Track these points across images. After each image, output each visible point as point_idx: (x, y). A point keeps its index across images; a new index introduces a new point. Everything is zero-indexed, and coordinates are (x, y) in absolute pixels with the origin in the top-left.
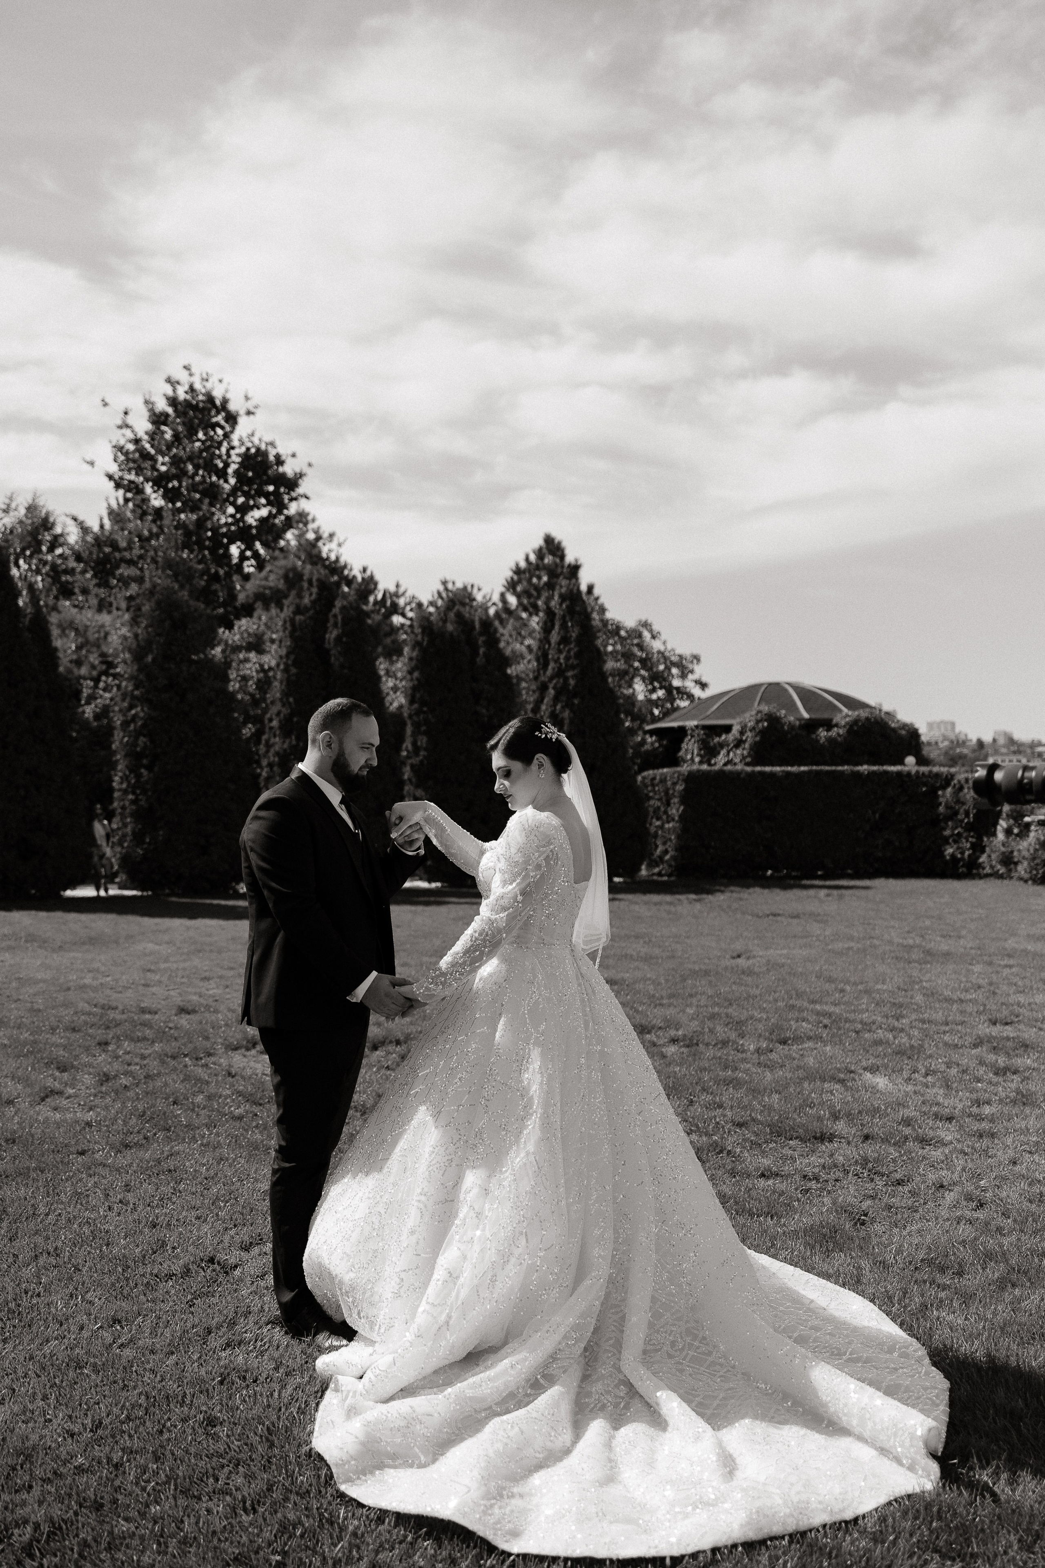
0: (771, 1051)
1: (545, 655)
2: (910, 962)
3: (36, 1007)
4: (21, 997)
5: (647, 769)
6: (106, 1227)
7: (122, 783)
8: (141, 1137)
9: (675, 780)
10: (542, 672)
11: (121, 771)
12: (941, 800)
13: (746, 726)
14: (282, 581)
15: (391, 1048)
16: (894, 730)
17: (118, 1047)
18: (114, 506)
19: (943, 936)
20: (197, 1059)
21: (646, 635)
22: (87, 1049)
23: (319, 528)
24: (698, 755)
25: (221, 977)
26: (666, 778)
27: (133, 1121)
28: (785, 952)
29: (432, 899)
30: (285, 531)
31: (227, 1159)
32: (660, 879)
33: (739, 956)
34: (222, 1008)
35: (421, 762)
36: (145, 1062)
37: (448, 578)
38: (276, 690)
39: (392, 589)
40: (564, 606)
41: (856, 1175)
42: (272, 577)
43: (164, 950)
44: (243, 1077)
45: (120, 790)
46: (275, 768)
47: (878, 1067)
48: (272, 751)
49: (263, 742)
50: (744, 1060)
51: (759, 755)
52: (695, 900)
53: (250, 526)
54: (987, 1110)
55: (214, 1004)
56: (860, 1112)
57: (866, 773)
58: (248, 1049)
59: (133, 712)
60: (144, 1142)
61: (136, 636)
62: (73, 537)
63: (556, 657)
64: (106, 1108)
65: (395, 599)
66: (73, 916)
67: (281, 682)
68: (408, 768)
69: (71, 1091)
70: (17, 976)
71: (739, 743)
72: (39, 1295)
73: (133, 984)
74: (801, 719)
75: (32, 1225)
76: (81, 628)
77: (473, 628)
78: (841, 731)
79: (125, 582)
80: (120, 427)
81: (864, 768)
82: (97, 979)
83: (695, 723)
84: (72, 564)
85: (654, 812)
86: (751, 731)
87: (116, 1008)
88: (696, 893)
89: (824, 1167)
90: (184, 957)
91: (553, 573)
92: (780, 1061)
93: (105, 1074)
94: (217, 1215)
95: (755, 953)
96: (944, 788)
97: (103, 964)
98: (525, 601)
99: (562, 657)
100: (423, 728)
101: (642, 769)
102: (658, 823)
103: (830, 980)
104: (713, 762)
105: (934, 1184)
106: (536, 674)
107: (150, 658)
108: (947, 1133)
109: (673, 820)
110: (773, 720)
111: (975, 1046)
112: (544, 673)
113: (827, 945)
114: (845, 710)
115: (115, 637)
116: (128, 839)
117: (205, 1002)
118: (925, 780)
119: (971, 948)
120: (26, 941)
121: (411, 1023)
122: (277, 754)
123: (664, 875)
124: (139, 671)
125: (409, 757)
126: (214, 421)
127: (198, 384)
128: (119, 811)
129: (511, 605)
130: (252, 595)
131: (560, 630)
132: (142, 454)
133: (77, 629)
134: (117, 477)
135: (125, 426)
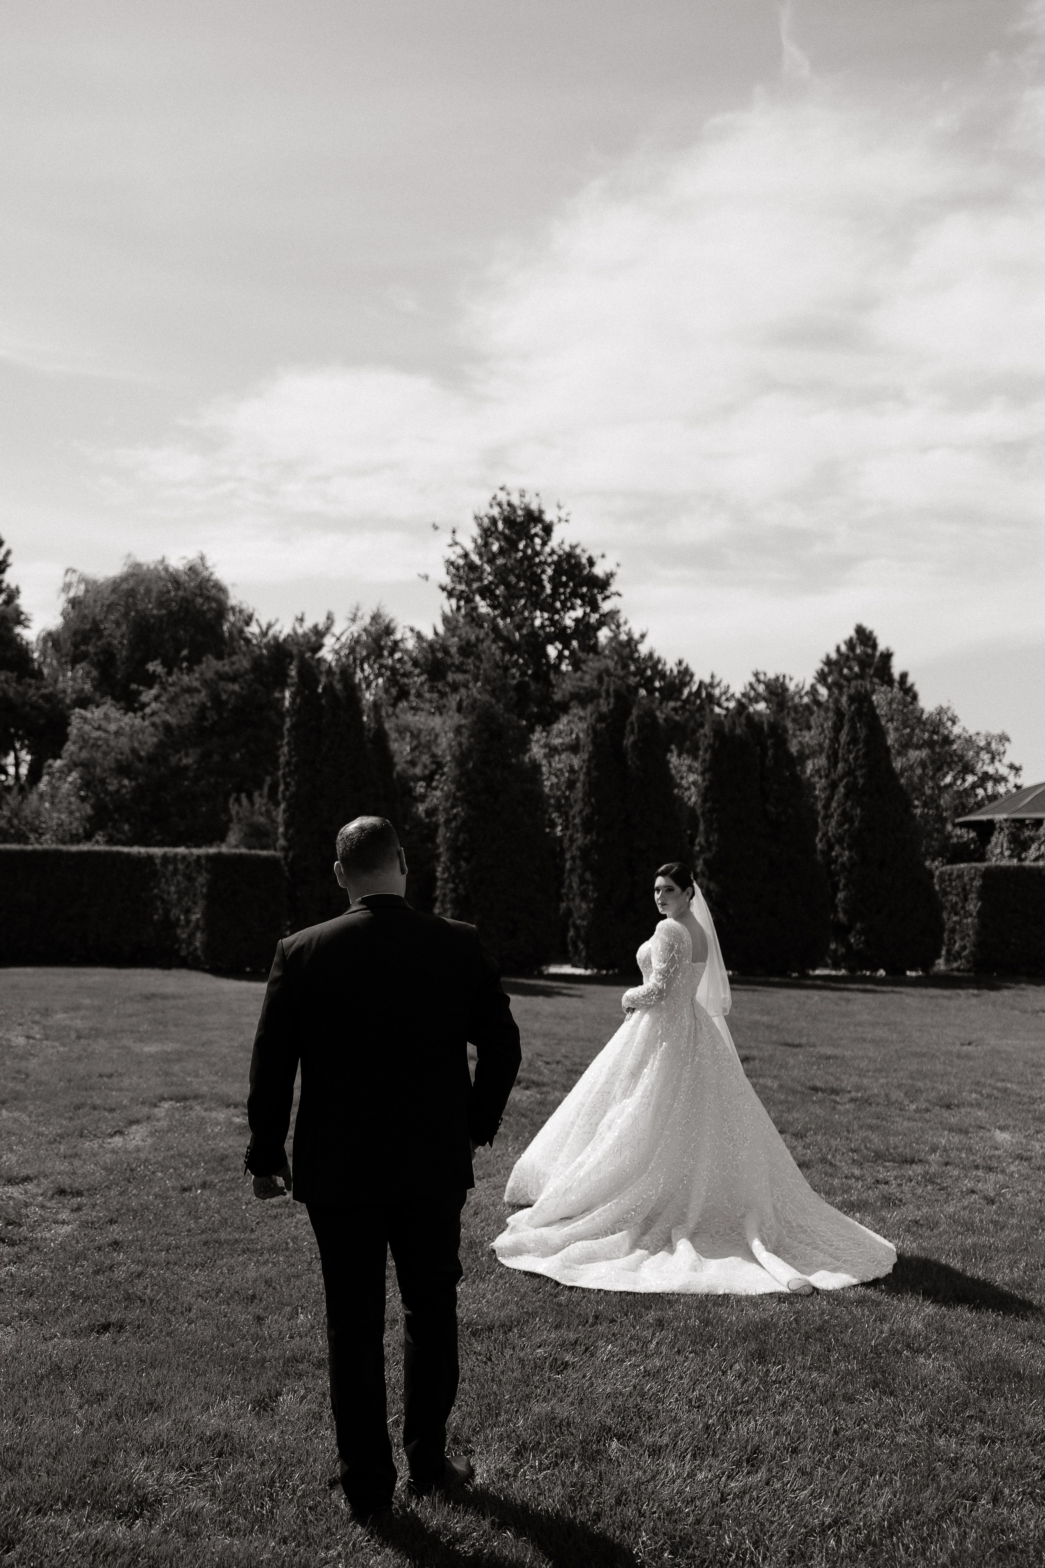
0: (929, 1111)
1: (835, 753)
5: (949, 863)
7: (444, 873)
9: (972, 876)
10: (832, 770)
11: (443, 863)
14: (596, 682)
18: (449, 613)
23: (630, 630)
24: (1007, 849)
26: (963, 873)
28: (1016, 1042)
30: (600, 628)
32: (961, 974)
33: (970, 1044)
35: (714, 857)
37: (760, 670)
38: (580, 788)
39: (707, 680)
42: (587, 677)
45: (442, 879)
46: (578, 862)
47: (1011, 1126)
48: (576, 845)
49: (567, 836)
53: (567, 627)
59: (455, 811)
61: (460, 744)
62: (410, 644)
63: (846, 756)
65: (709, 689)
67: (584, 785)
68: (701, 862)
76: (415, 732)
77: (763, 729)
79: (455, 688)
80: (451, 546)
83: (1005, 816)
84: (409, 667)
85: (952, 907)
91: (865, 662)
92: (928, 1117)
95: (987, 1042)
98: (836, 692)
99: (851, 757)
100: (715, 826)
101: (940, 864)
102: (955, 918)
104: (1023, 856)
106: (827, 772)
107: (471, 765)
109: (971, 915)
112: (835, 772)
115: (444, 740)
122: (580, 848)
123: (963, 971)
124: (461, 774)
125: (701, 851)
126: (533, 531)
127: (516, 500)
128: (440, 899)
129: (823, 696)
130: (567, 695)
131: (849, 731)
132: (471, 567)
133: (412, 733)
134: (449, 588)
135: (455, 544)
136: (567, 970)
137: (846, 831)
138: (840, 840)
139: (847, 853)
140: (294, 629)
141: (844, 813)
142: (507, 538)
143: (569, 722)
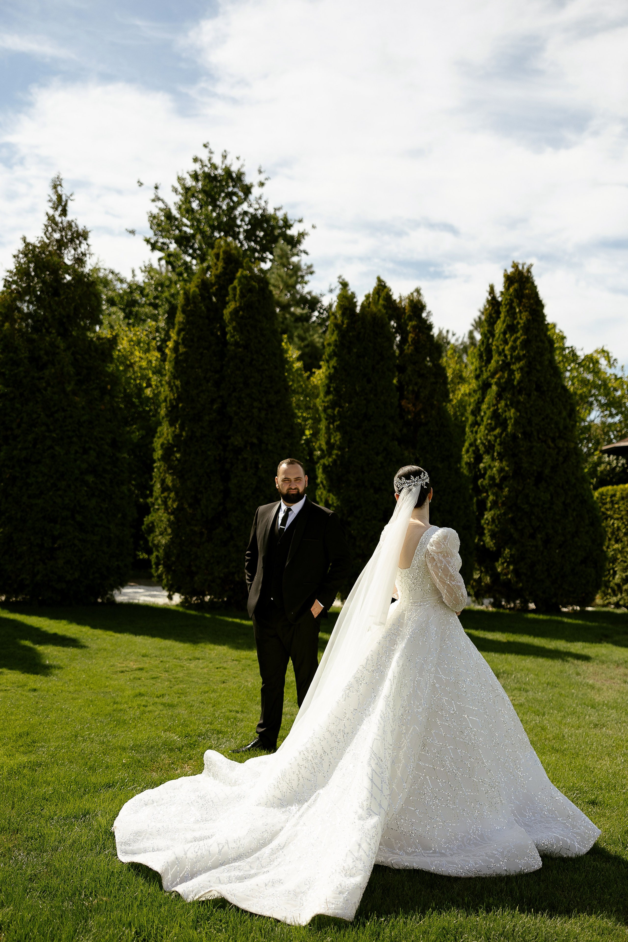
1: (489, 347)
10: (484, 368)
21: (603, 362)
40: (511, 290)
63: (501, 348)
68: (321, 470)
80: (153, 201)
85: (613, 533)
99: (507, 348)
100: (338, 423)
102: (617, 546)
106: (477, 372)
112: (487, 369)
123: (624, 606)
126: (231, 190)
127: (217, 160)
131: (506, 320)
132: (169, 216)
134: (152, 241)
135: (157, 199)
137: (496, 437)
138: (489, 448)
141: (495, 415)
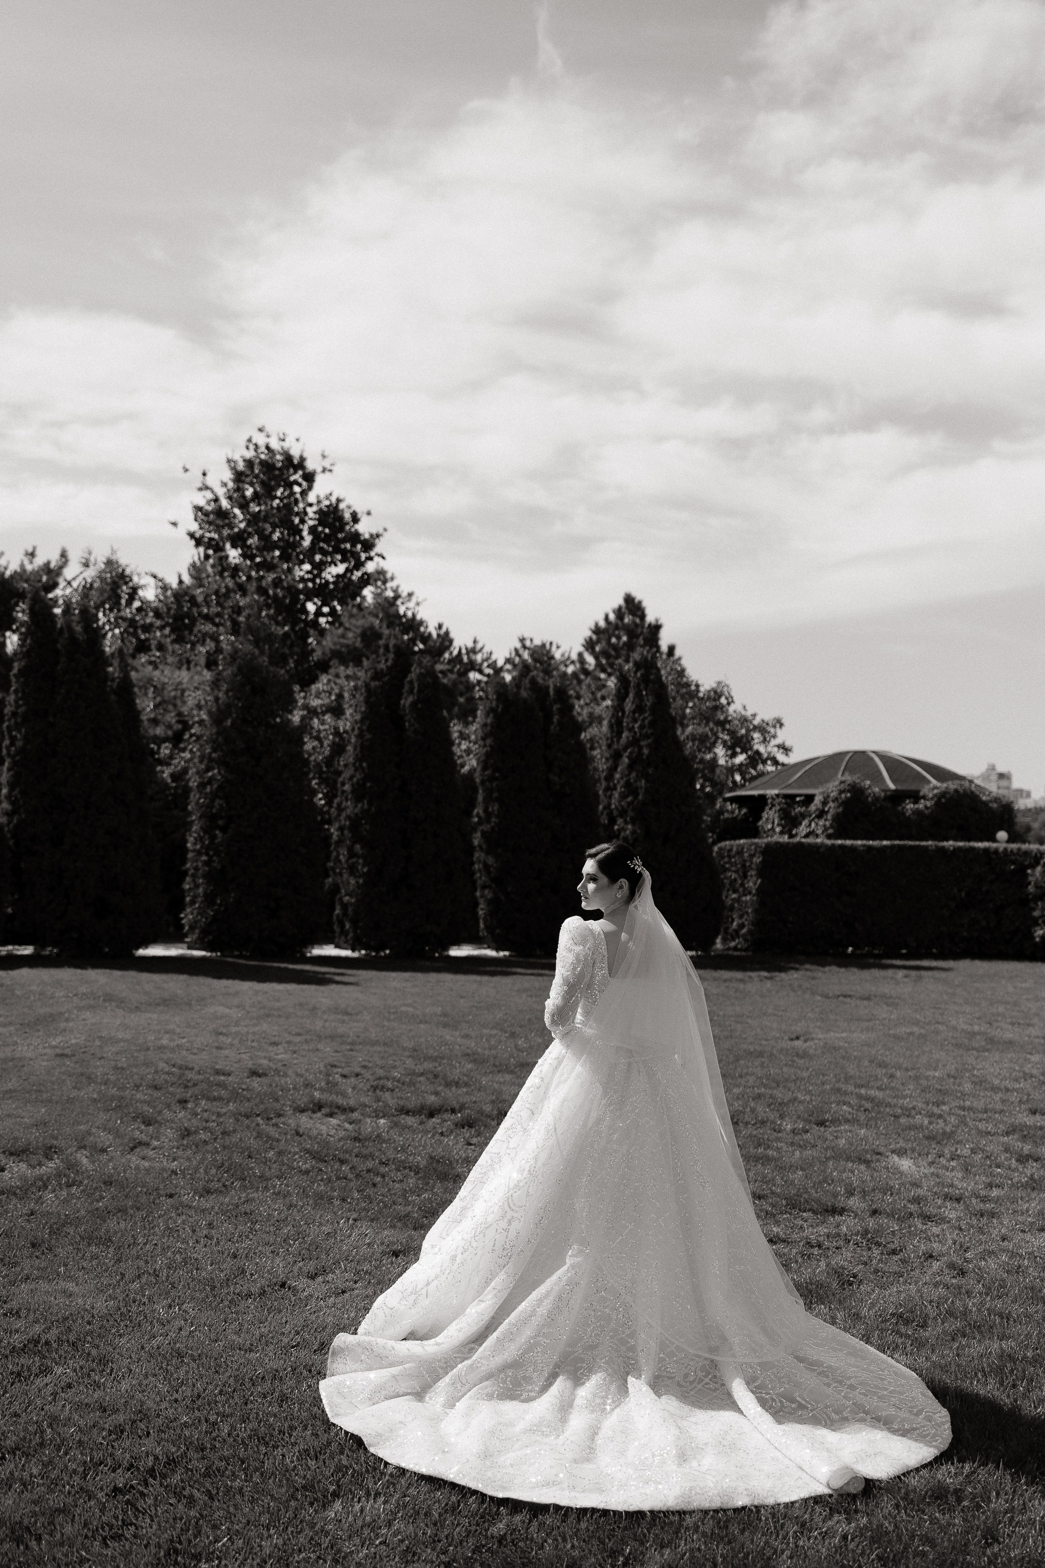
0: (807, 1132)
1: (619, 723)
2: (968, 1050)
3: (120, 1065)
4: (105, 1055)
5: (725, 839)
6: (195, 1255)
7: (195, 844)
8: (221, 1185)
9: (753, 853)
10: (615, 740)
11: (195, 832)
12: (1030, 878)
13: (828, 796)
14: (359, 639)
15: (446, 1116)
16: (985, 803)
17: (196, 1105)
18: (196, 562)
19: (1012, 1024)
20: (268, 1119)
22: (168, 1106)
23: (398, 587)
24: (778, 825)
25: (289, 1042)
26: (743, 848)
27: (213, 1171)
28: (844, 1035)
29: (499, 969)
30: (362, 588)
31: (296, 1206)
32: (736, 953)
33: (798, 1038)
34: (290, 1072)
35: (493, 828)
36: (221, 1120)
37: (526, 636)
38: (350, 752)
39: (469, 645)
41: (857, 1244)
42: (350, 635)
43: (235, 1014)
44: (310, 1137)
45: (194, 851)
46: (346, 832)
47: (906, 1150)
48: (344, 814)
49: (335, 805)
50: (778, 1139)
51: (841, 827)
52: (766, 978)
53: (327, 582)
54: (995, 1193)
55: (282, 1068)
56: (874, 1190)
57: (952, 848)
58: (314, 1112)
59: (210, 774)
60: (223, 1189)
61: (217, 699)
62: (151, 592)
63: (631, 725)
64: (188, 1159)
65: (471, 654)
66: (145, 976)
67: (355, 749)
68: (479, 834)
69: (156, 1143)
70: (99, 1034)
71: (821, 814)
72: (144, 1304)
73: (207, 1046)
74: (886, 790)
75: (134, 1252)
76: (159, 687)
77: (548, 694)
78: (929, 804)
80: (200, 489)
81: (950, 844)
82: (173, 1040)
83: (776, 792)
84: (149, 618)
85: (731, 884)
86: (833, 801)
87: (192, 1069)
88: (768, 971)
89: (828, 1237)
90: (254, 1021)
91: (632, 632)
92: (812, 1141)
93: (186, 1129)
94: (288, 1250)
95: (814, 1036)
96: (1033, 866)
97: (179, 1026)
98: (604, 661)
99: (636, 726)
100: (495, 795)
101: (721, 839)
102: (734, 896)
103: (882, 1065)
104: (794, 832)
105: (924, 1254)
106: (609, 742)
107: (229, 722)
108: (952, 1212)
109: (750, 893)
110: (856, 791)
111: (1008, 1134)
112: (618, 741)
113: (890, 1029)
114: (934, 782)
115: (195, 695)
116: (200, 900)
117: (274, 1067)
118: (1013, 858)
119: (1037, 1037)
120: (104, 1001)
121: (467, 1093)
122: (348, 817)
123: (741, 950)
124: (218, 733)
125: (480, 823)
126: (292, 478)
127: (275, 445)
128: (192, 871)
129: (590, 665)
130: (328, 652)
131: (634, 698)
132: (221, 514)
133: (155, 687)
134: (197, 535)
135: (205, 488)
136: (330, 951)
137: (629, 804)
138: (623, 813)
139: (630, 827)
140: (22, 566)
141: (628, 785)
142: (263, 483)
143: (329, 681)
